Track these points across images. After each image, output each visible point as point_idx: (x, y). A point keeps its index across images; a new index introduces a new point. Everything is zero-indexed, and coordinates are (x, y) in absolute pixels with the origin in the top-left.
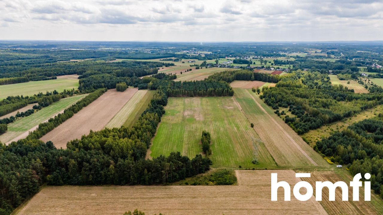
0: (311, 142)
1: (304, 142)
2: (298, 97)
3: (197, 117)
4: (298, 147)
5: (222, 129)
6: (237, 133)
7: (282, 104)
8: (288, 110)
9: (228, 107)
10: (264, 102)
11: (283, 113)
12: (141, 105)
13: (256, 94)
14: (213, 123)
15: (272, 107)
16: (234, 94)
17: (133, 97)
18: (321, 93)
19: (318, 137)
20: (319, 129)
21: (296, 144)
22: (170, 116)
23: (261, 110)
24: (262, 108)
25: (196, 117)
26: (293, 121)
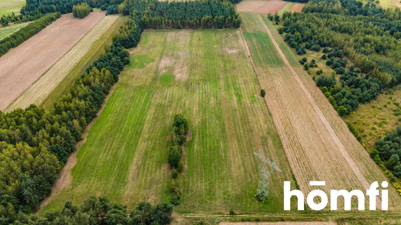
0: (365, 136)
1: (351, 134)
2: (336, 31)
3: (178, 73)
4: (341, 148)
5: (213, 101)
6: (236, 110)
7: (312, 45)
8: (320, 57)
9: (230, 49)
10: (285, 41)
11: (313, 64)
12: (99, 45)
13: (274, 24)
14: (201, 85)
15: (297, 50)
16: (241, 25)
17: (94, 28)
18: (370, 24)
19: (375, 123)
20: (374, 103)
21: (335, 138)
22: (136, 69)
23: (279, 55)
24: (280, 51)
25: (177, 71)
26: (330, 84)
